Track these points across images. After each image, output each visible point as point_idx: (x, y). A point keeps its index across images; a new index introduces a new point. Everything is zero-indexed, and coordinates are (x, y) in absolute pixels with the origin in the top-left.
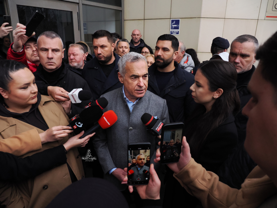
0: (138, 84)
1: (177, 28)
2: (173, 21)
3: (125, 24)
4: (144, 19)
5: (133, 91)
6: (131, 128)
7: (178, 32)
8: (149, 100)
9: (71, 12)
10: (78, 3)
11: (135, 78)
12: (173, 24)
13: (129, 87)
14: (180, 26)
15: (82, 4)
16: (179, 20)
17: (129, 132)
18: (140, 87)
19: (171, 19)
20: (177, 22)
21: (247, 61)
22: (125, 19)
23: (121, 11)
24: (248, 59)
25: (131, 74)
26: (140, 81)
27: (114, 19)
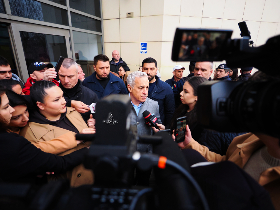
0: (143, 93)
1: (145, 49)
2: (142, 44)
3: (105, 46)
4: (120, 42)
5: (140, 97)
6: (138, 123)
7: (146, 52)
8: (148, 103)
9: (64, 37)
10: (69, 30)
11: (142, 88)
12: (142, 46)
13: (136, 95)
14: (147, 47)
15: (73, 30)
16: (146, 44)
17: (137, 125)
18: (145, 94)
19: (141, 43)
20: (145, 45)
21: (205, 74)
22: (105, 42)
23: (102, 36)
24: (205, 72)
25: (139, 86)
26: (145, 91)
27: (96, 42)
